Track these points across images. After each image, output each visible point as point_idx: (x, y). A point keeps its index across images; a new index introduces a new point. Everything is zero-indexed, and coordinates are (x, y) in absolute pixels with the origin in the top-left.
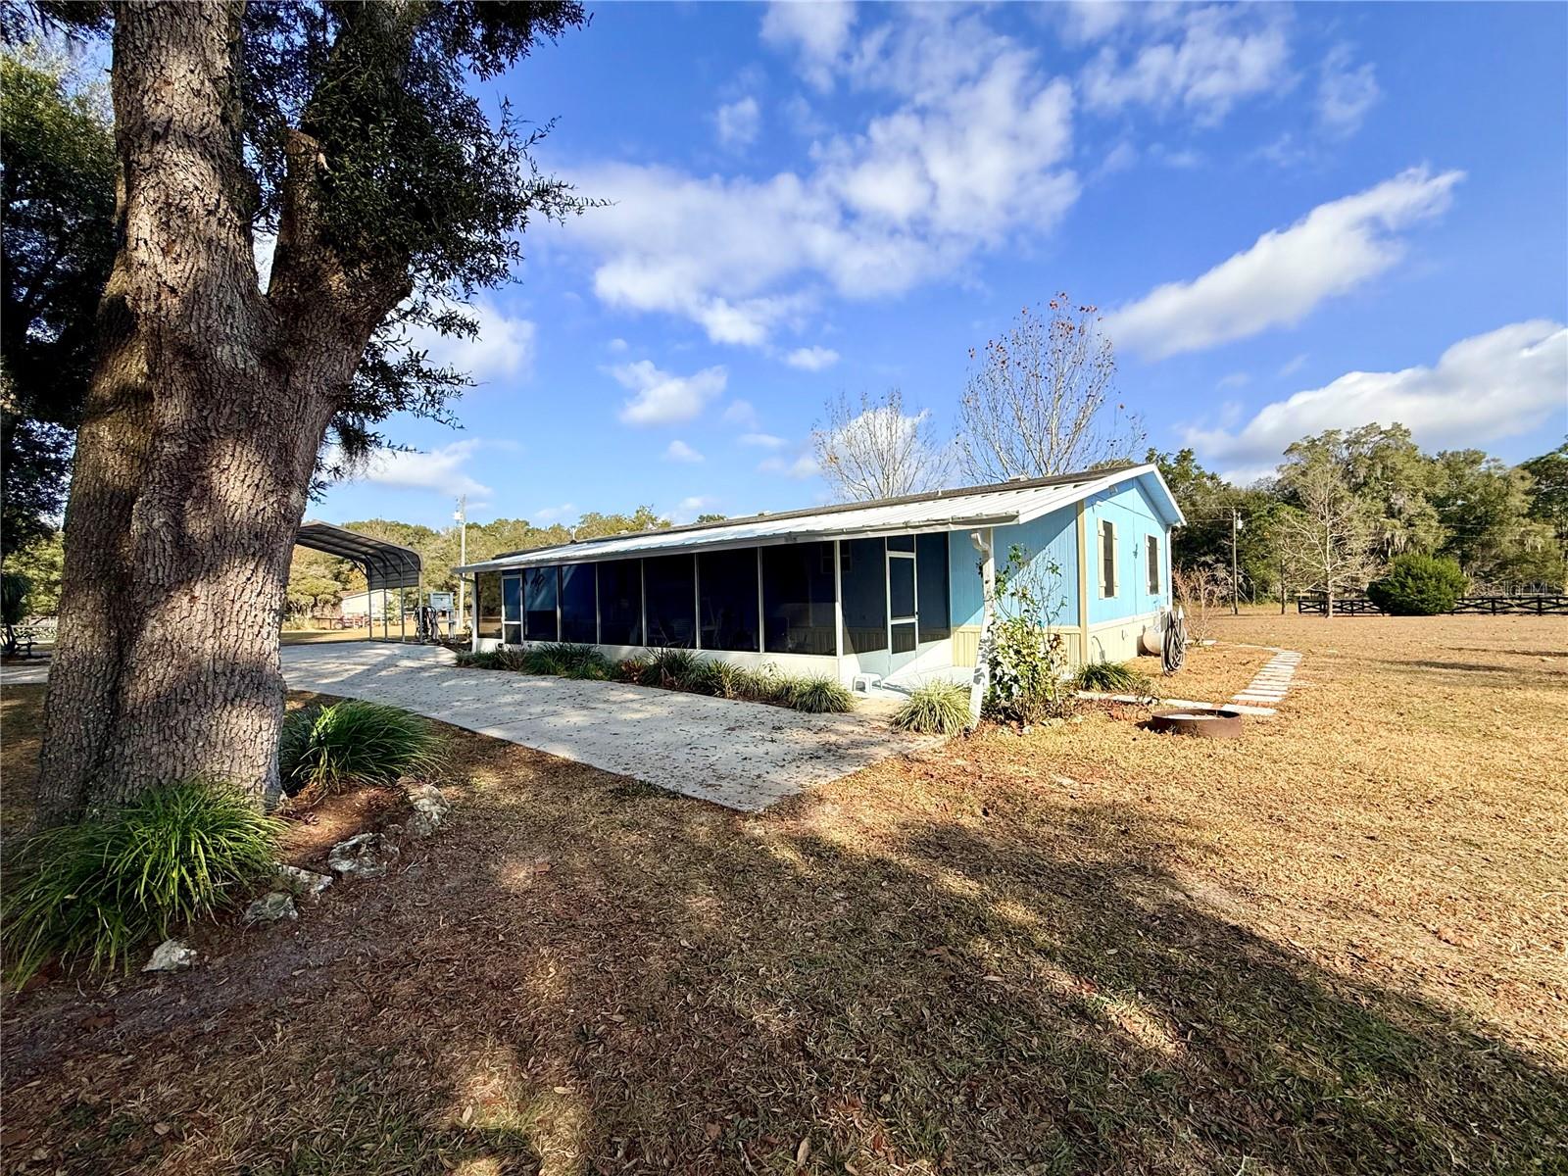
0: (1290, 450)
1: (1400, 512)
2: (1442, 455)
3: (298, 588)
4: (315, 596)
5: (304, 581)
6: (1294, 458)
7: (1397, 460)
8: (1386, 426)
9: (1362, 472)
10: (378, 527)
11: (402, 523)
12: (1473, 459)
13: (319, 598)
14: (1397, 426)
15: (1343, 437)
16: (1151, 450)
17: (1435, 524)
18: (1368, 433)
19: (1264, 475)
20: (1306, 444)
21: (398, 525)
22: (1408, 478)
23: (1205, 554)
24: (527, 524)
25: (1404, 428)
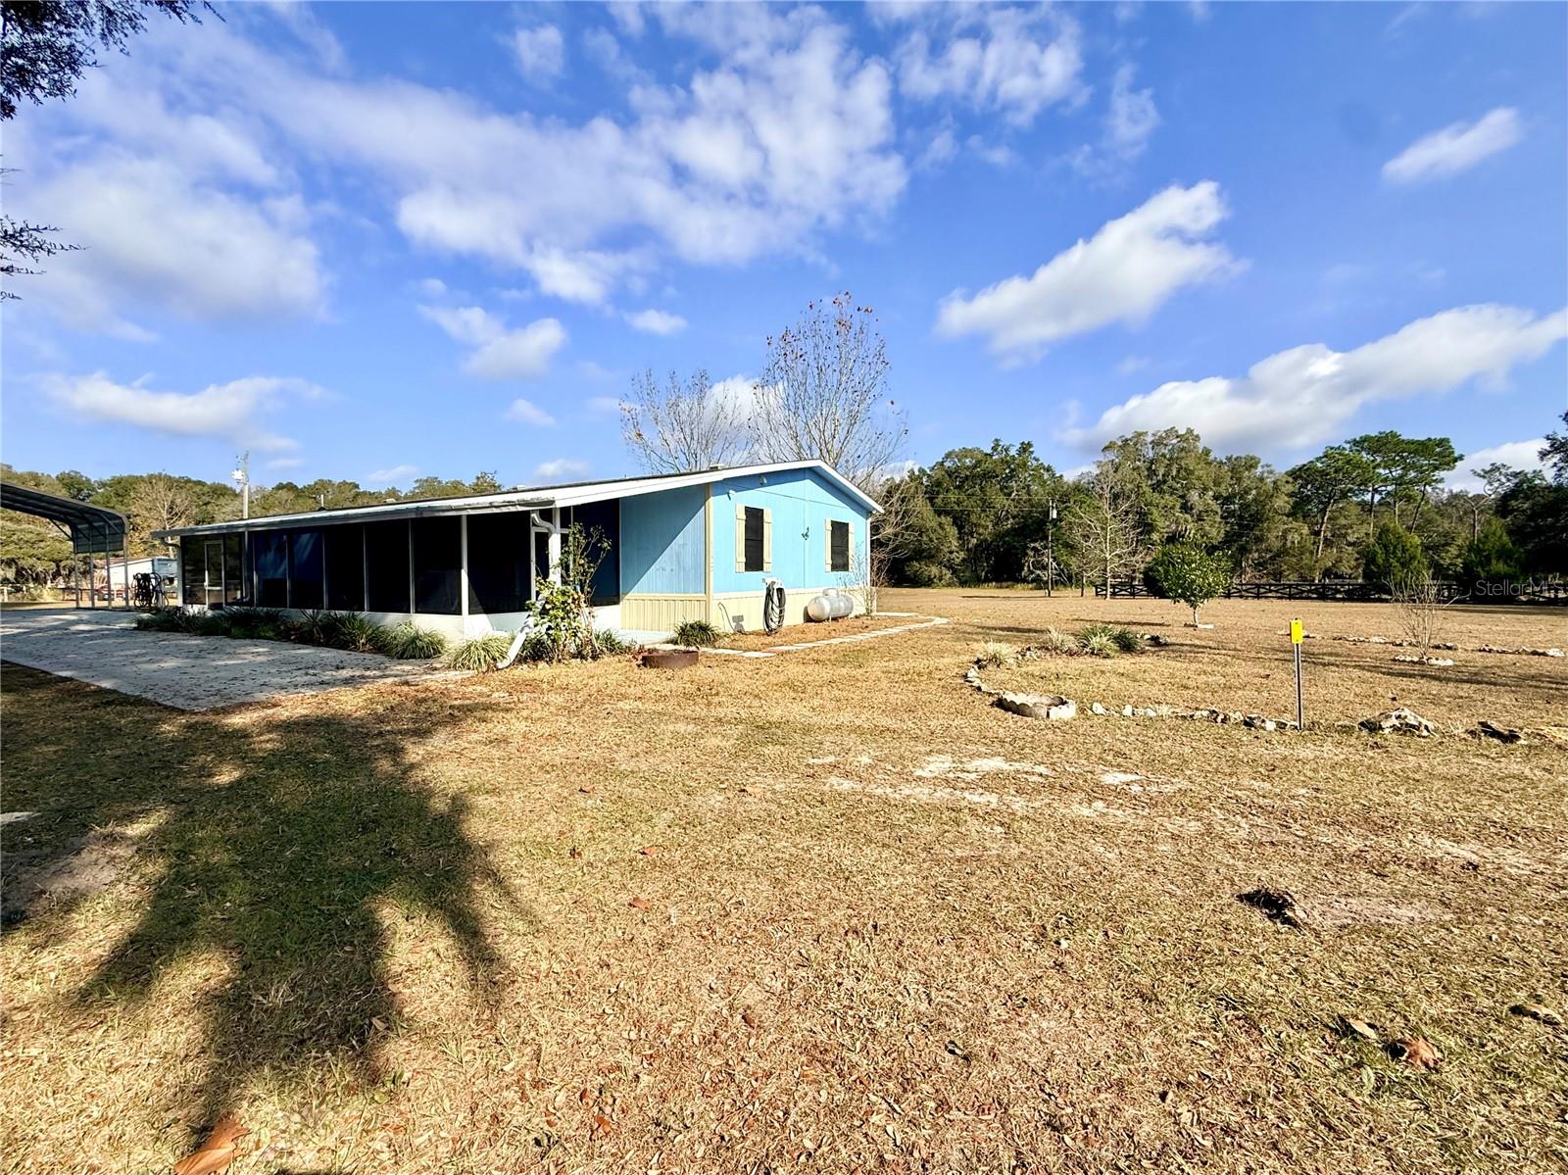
0: (1106, 448)
1: (1192, 509)
2: (1229, 459)
3: (32, 552)
4: (57, 562)
5: (42, 544)
6: (1111, 456)
7: (1190, 462)
8: (1182, 432)
9: (1161, 471)
10: (161, 484)
11: (194, 479)
12: (1251, 463)
13: (62, 564)
14: (1190, 431)
15: (1149, 439)
16: (996, 440)
17: (1218, 519)
18: (1168, 436)
19: (1085, 470)
20: (1120, 443)
21: (189, 481)
22: (1199, 478)
23: (1035, 541)
24: (357, 486)
25: (1195, 433)
